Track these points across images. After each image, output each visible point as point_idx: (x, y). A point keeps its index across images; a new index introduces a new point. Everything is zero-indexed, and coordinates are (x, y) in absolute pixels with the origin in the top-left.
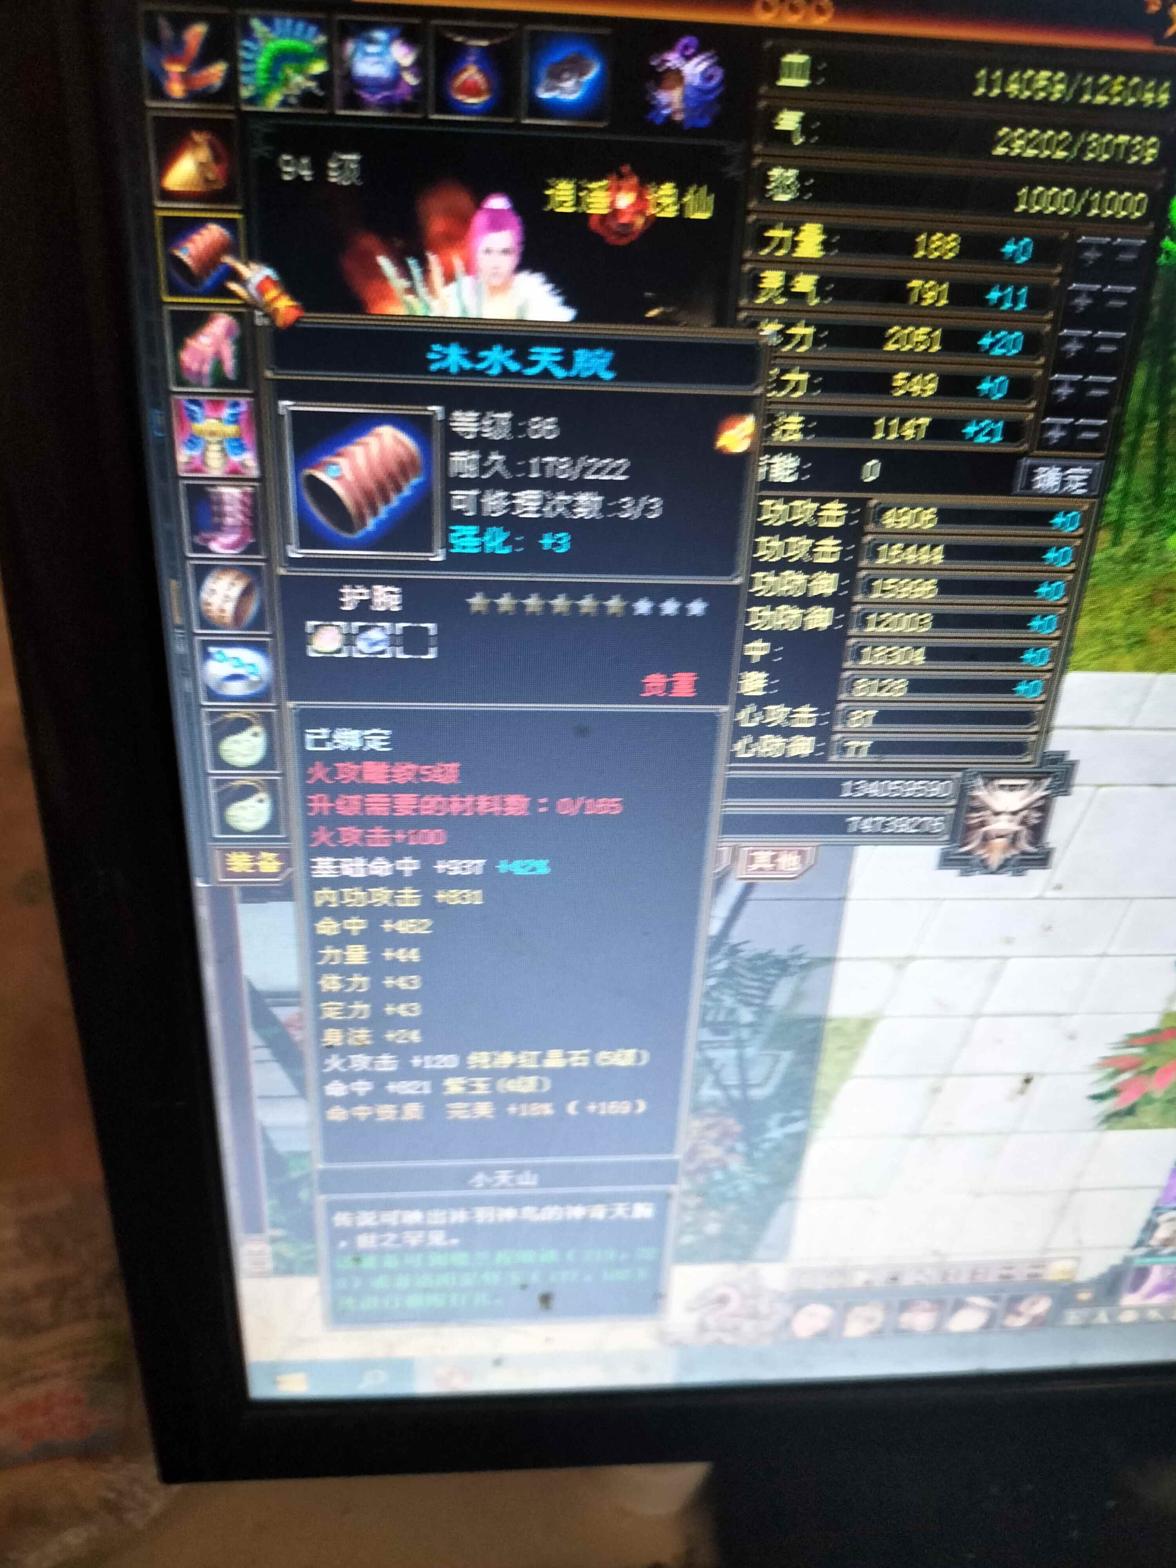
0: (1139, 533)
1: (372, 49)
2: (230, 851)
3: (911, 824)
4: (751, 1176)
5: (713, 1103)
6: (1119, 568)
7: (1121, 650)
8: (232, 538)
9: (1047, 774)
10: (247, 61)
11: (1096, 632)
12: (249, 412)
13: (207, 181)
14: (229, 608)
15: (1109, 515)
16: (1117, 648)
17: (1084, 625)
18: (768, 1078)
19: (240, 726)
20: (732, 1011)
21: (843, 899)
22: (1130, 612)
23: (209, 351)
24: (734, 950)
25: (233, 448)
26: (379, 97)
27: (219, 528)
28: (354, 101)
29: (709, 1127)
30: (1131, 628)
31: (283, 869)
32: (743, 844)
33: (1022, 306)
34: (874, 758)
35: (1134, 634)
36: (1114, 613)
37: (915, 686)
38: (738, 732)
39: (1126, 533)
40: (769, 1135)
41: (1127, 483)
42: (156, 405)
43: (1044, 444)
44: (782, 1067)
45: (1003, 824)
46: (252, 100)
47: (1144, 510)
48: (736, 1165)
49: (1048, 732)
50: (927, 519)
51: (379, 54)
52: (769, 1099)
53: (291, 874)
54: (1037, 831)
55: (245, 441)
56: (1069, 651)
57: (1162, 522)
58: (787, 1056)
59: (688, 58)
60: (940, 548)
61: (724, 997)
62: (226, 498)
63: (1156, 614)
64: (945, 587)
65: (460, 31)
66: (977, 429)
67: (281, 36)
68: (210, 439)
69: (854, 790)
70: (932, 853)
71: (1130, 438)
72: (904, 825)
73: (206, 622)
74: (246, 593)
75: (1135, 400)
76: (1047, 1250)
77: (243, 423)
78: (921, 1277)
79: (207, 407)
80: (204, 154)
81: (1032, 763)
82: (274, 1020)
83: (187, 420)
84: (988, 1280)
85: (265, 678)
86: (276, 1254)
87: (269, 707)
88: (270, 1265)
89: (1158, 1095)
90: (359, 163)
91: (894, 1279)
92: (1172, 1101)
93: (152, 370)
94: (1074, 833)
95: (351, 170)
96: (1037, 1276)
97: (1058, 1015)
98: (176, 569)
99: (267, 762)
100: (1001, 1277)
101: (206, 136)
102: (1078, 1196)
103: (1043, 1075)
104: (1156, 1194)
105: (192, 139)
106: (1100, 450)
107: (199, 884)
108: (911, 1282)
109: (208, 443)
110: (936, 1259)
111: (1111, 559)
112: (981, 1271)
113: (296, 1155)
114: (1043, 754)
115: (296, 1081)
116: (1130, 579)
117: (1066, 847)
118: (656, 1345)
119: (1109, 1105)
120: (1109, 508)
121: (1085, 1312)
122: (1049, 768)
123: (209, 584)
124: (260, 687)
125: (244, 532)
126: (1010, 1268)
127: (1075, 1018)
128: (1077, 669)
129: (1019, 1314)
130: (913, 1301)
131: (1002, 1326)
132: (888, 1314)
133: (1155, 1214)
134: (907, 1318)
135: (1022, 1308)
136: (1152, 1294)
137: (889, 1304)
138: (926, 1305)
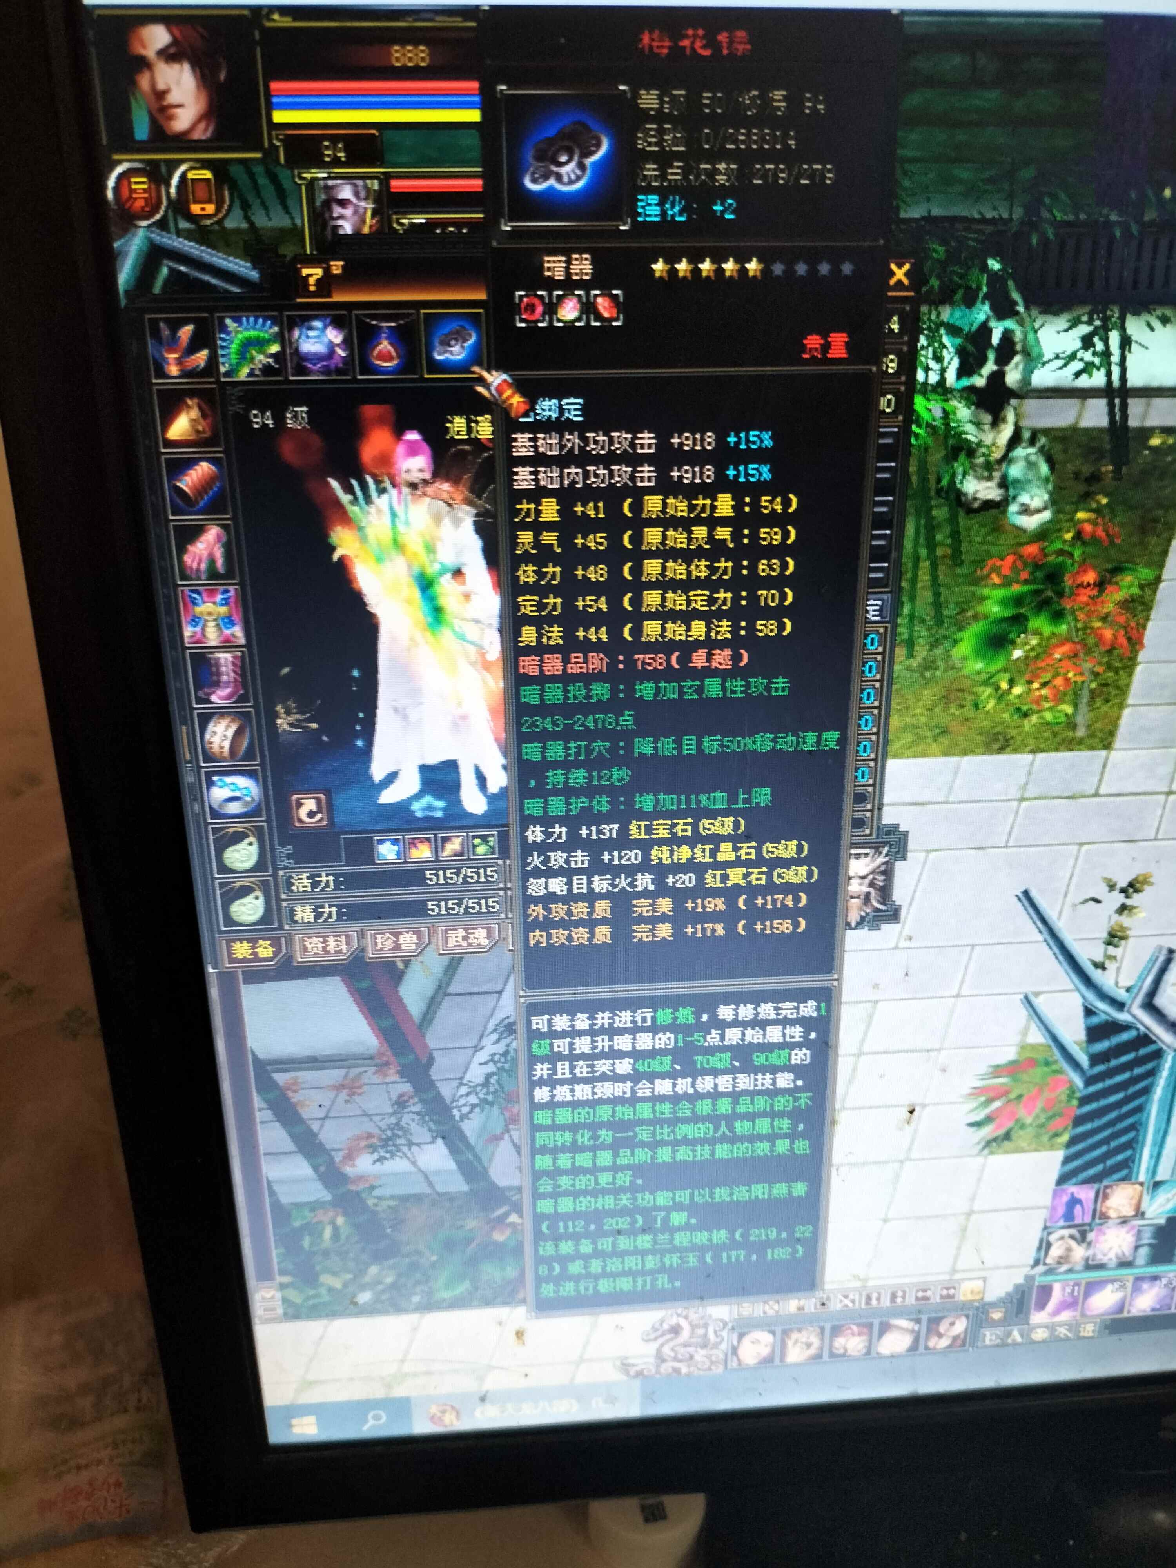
0: (928, 647)
1: (312, 333)
2: (233, 940)
6: (916, 675)
7: (929, 740)
8: (228, 691)
9: (885, 844)
10: (223, 348)
11: (906, 726)
12: (237, 597)
13: (197, 432)
14: (227, 744)
15: (901, 635)
16: (925, 737)
17: (894, 721)
19: (238, 838)
22: (931, 709)
23: (205, 554)
25: (225, 623)
26: (319, 366)
27: (217, 684)
28: (301, 370)
30: (934, 722)
31: (275, 954)
35: (937, 727)
36: (919, 711)
39: (917, 648)
41: (912, 610)
42: (167, 596)
45: (856, 887)
46: (227, 374)
47: (928, 629)
49: (880, 809)
53: (282, 957)
54: (885, 892)
55: (235, 618)
56: (886, 742)
57: (945, 638)
62: (222, 661)
63: (953, 709)
65: (375, 317)
68: (208, 618)
71: (909, 575)
73: (208, 757)
74: (238, 733)
75: (908, 545)
76: (954, 1271)
77: (232, 605)
78: (847, 1302)
79: (204, 595)
80: (195, 413)
81: (870, 835)
82: (274, 1085)
83: (190, 605)
84: (907, 1302)
85: (257, 799)
86: (285, 1300)
87: (261, 821)
88: (280, 1311)
89: (1029, 1120)
90: (307, 413)
91: (823, 1304)
92: (1042, 1126)
93: (163, 570)
94: (915, 892)
95: (303, 418)
96: (949, 1296)
97: (928, 1051)
98: (185, 717)
99: (260, 866)
100: (917, 1299)
101: (196, 401)
102: (974, 1218)
103: (924, 1106)
104: (1044, 1214)
105: (186, 403)
106: (886, 586)
107: (210, 970)
108: (839, 1307)
109: (206, 621)
110: (858, 1284)
111: (909, 669)
112: (900, 1294)
113: (298, 1206)
114: (878, 827)
115: (294, 1138)
116: (927, 683)
117: (911, 904)
118: (619, 1377)
119: (987, 1131)
120: (900, 630)
121: (1000, 1331)
122: (885, 838)
123: (211, 727)
124: (253, 805)
125: (236, 686)
126: (925, 1291)
127: (943, 1053)
128: (895, 756)
129: (940, 1336)
130: (843, 1326)
131: (927, 1348)
132: (822, 1340)
133: (1045, 1233)
134: (840, 1342)
135: (942, 1329)
136: (1057, 1312)
137: (822, 1329)
138: (855, 1328)
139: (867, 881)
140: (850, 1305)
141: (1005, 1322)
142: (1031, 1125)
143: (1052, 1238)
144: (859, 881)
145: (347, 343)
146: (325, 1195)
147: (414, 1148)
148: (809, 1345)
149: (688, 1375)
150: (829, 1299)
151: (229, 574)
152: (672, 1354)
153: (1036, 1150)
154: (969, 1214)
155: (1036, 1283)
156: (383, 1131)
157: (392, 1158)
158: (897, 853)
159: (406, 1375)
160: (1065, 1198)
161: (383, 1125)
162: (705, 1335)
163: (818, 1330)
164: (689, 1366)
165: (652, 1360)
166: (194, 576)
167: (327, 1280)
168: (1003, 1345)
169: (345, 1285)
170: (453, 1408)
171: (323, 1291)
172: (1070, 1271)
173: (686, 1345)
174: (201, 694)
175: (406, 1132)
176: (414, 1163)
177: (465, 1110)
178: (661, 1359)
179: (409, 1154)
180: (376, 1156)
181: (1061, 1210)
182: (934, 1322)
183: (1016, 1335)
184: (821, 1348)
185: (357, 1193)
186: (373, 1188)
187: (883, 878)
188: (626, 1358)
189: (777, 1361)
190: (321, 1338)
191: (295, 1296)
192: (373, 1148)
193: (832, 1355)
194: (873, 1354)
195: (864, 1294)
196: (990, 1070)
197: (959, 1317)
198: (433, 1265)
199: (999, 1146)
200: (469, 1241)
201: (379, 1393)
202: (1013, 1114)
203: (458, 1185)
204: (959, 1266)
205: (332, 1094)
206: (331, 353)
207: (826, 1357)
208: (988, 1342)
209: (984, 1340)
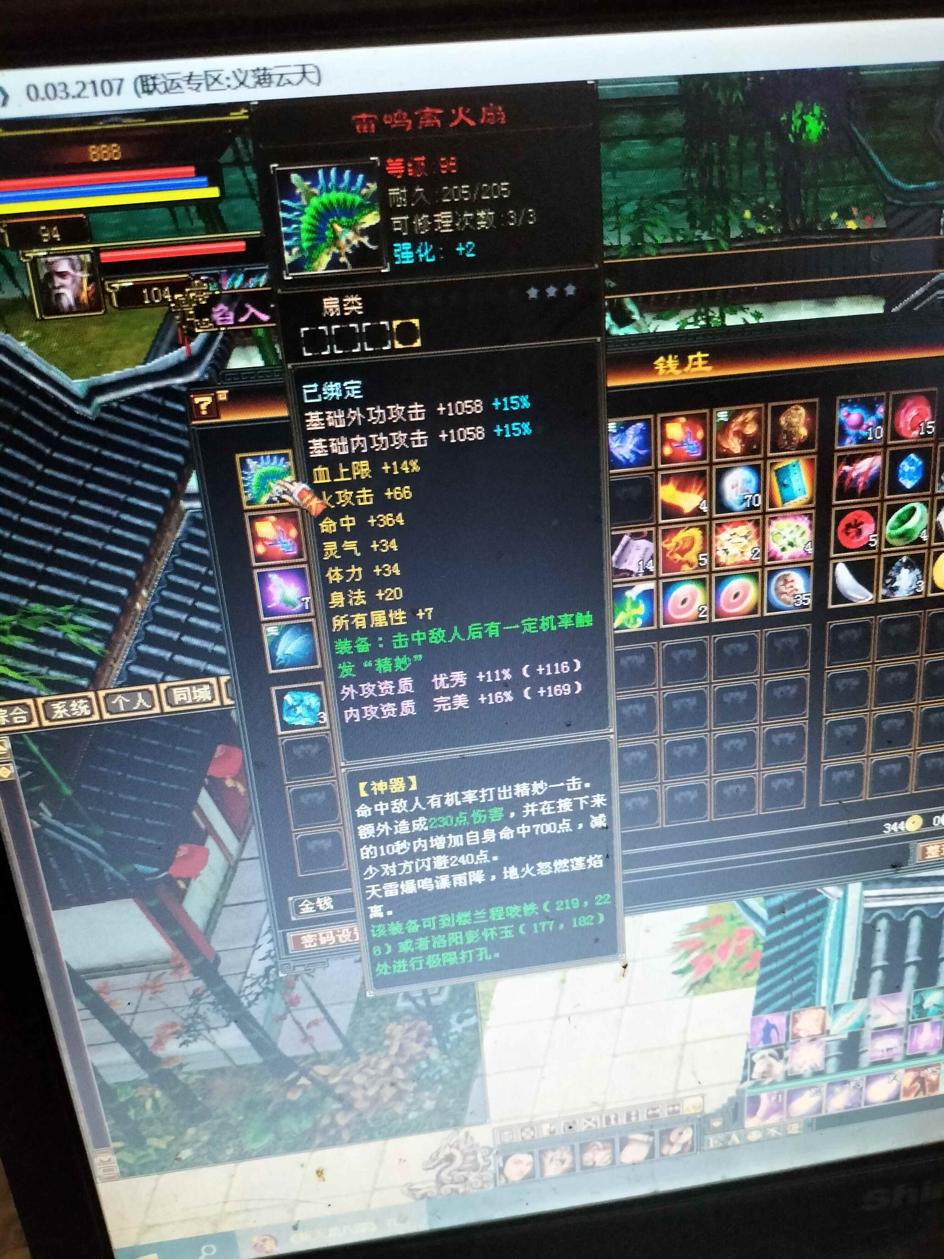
4: (447, 1062)
5: (407, 1011)
29: (409, 1030)
40: (452, 1030)
48: (434, 1055)
76: (677, 1091)
78: (590, 1124)
82: (89, 989)
84: (640, 1119)
86: (120, 1162)
88: (117, 1170)
89: (723, 965)
91: (570, 1127)
92: (735, 969)
96: (674, 1112)
100: (648, 1116)
104: (745, 1039)
108: (584, 1128)
110: (596, 1108)
112: (633, 1113)
113: (122, 1084)
115: (112, 1031)
118: (409, 1200)
119: (689, 977)
121: (721, 1136)
126: (654, 1109)
129: (672, 1144)
130: (589, 1143)
131: (662, 1155)
132: (574, 1155)
133: (749, 1055)
134: (588, 1157)
135: (672, 1138)
136: (766, 1116)
137: (572, 1147)
138: (599, 1144)
140: (594, 1126)
141: (724, 1128)
142: (726, 969)
143: (755, 1058)
146: (143, 1075)
147: (213, 1032)
148: (563, 1162)
149: (464, 1193)
150: (574, 1122)
152: (450, 1178)
153: (733, 989)
154: (683, 1045)
155: (746, 1095)
156: (186, 1020)
157: (195, 1040)
159: (229, 1214)
160: (762, 1025)
161: (184, 1015)
162: (476, 1160)
163: (569, 1149)
164: (465, 1186)
165: (433, 1184)
167: (153, 1142)
168: (725, 1147)
169: (169, 1145)
170: (272, 1237)
171: (151, 1151)
172: (773, 1083)
173: (459, 1170)
175: (204, 1019)
176: (214, 1043)
177: (251, 998)
178: (440, 1183)
179: (209, 1037)
180: (181, 1040)
181: (760, 1035)
182: (665, 1134)
183: (735, 1138)
184: (574, 1162)
185: (170, 1072)
186: (181, 1066)
188: (412, 1185)
190: (154, 1189)
191: (129, 1158)
192: (178, 1034)
193: (584, 1168)
194: (617, 1163)
195: (604, 1116)
196: (687, 927)
197: (686, 1127)
198: (241, 1123)
199: (701, 988)
200: (269, 1102)
201: (208, 1230)
202: (709, 962)
203: (254, 1058)
204: (681, 1087)
205: (138, 994)
207: (578, 1168)
208: (712, 1146)
209: (709, 1145)
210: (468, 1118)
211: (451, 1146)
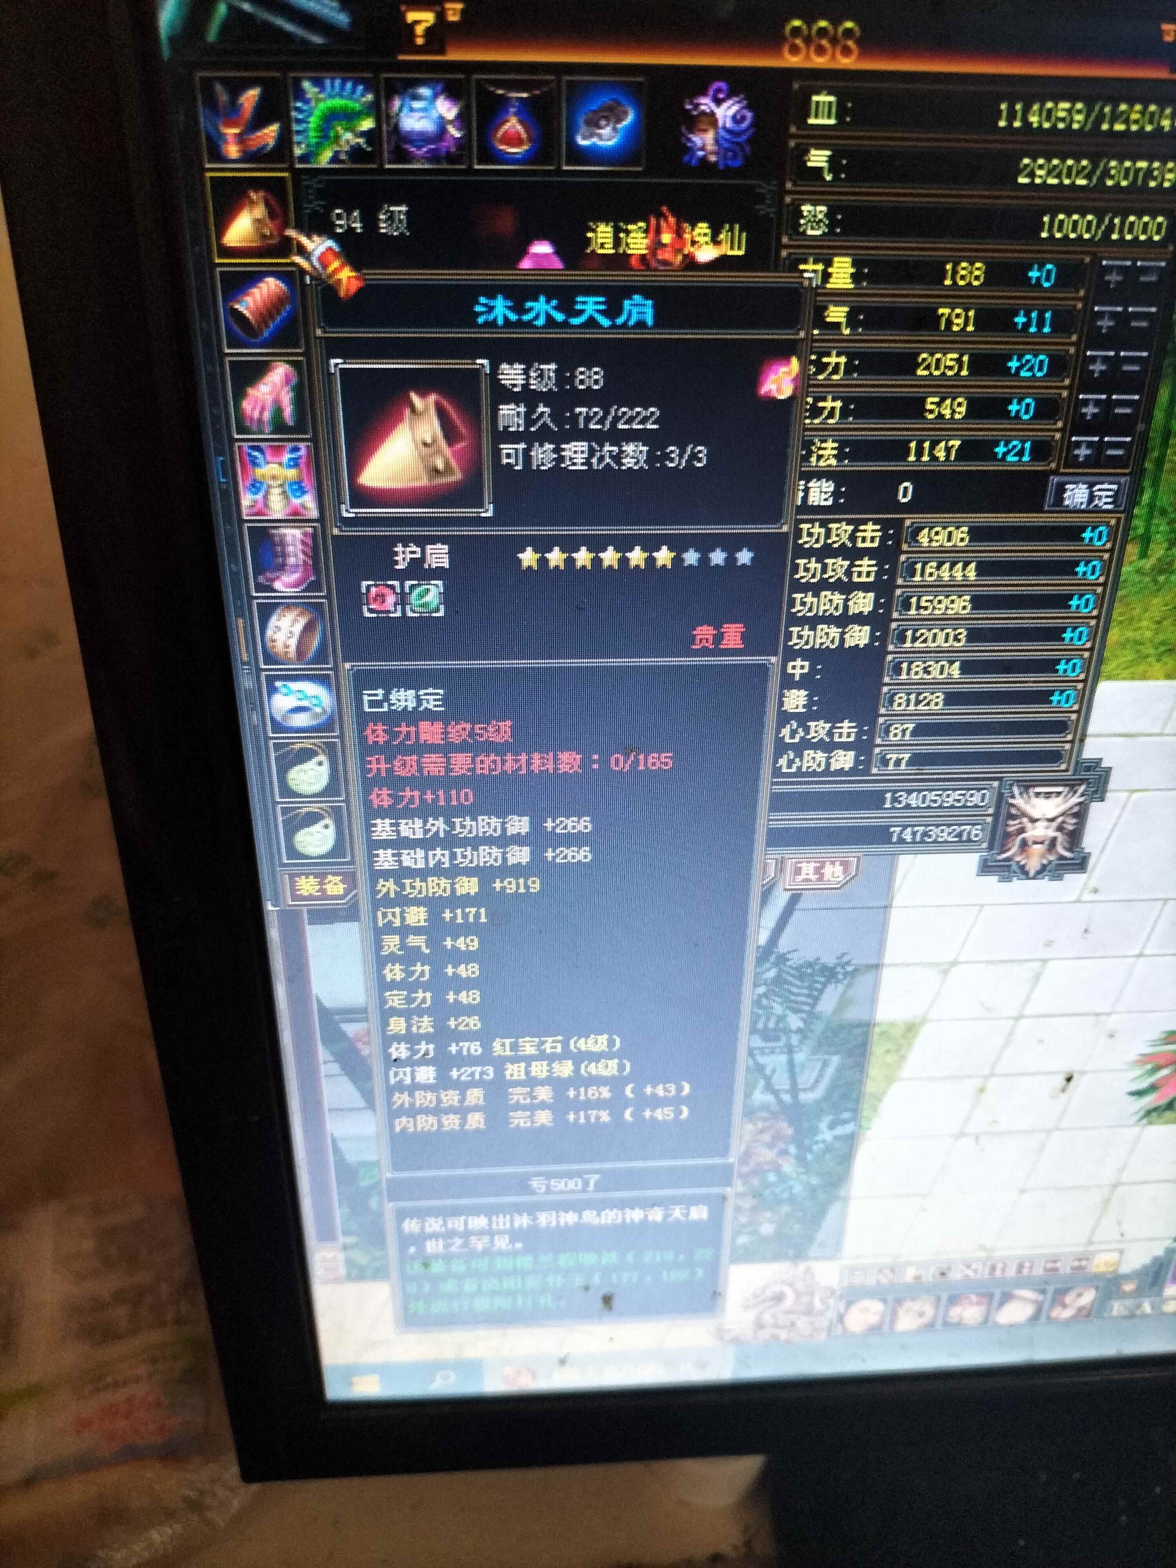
0: (1165, 545)
1: (416, 105)
2: (299, 875)
3: (950, 834)
4: (803, 1177)
5: (765, 1107)
6: (1147, 579)
7: (1152, 660)
8: (295, 577)
9: (1082, 781)
10: (299, 121)
11: (1127, 640)
12: (308, 456)
13: (264, 237)
14: (293, 643)
15: (1135, 528)
16: (1147, 656)
17: (1114, 635)
18: (817, 1081)
19: (305, 755)
20: (781, 1018)
21: (887, 907)
22: (1159, 623)
23: (269, 400)
24: (782, 959)
25: (293, 491)
26: (425, 149)
27: (282, 567)
28: (401, 155)
29: (761, 1132)
30: (1161, 637)
31: (347, 892)
32: (787, 856)
33: (1047, 330)
34: (913, 770)
35: (1163, 643)
36: (1145, 623)
37: (952, 699)
38: (781, 748)
39: (1152, 546)
40: (819, 1138)
41: (1153, 498)
42: (220, 453)
43: (1072, 462)
44: (830, 1071)
45: (1040, 831)
46: (304, 158)
48: (788, 1167)
49: (1082, 741)
50: (960, 537)
51: (424, 110)
52: (817, 1102)
53: (355, 896)
54: (1074, 837)
55: (305, 484)
56: (1101, 661)
58: (835, 1060)
59: (718, 102)
60: (973, 566)
61: (774, 1004)
62: (289, 539)
64: (978, 602)
65: (500, 84)
66: (1005, 450)
67: (331, 97)
68: (271, 483)
69: (895, 800)
70: (972, 860)
71: (1156, 454)
72: (945, 835)
73: (270, 658)
74: (308, 629)
75: (1159, 415)
76: (1090, 1243)
77: (303, 466)
78: (968, 1272)
79: (268, 453)
80: (260, 211)
81: (1066, 770)
82: (343, 1036)
83: (249, 466)
84: (1034, 1273)
85: (329, 710)
86: (349, 1262)
87: (333, 736)
88: (343, 1271)
90: (407, 213)
91: (943, 1274)
93: (216, 420)
94: (1108, 838)
95: (400, 221)
96: (1081, 1268)
97: (1098, 1015)
98: (242, 607)
99: (331, 789)
100: (1046, 1270)
101: (261, 194)
102: (1120, 1190)
103: (1083, 1073)
105: (249, 197)
106: (1125, 467)
107: (269, 907)
108: (959, 1276)
109: (269, 487)
110: (982, 1254)
111: (1139, 571)
112: (1027, 1264)
113: (364, 1165)
114: (1077, 763)
115: (365, 1095)
116: (1158, 590)
117: (1102, 851)
118: (713, 1343)
119: (1148, 1101)
120: (1135, 522)
121: (1129, 1303)
122: (1084, 775)
123: (273, 621)
124: (324, 718)
125: (306, 570)
126: (1055, 1262)
127: (1114, 1017)
128: (1109, 678)
129: (1064, 1306)
130: (962, 1295)
131: (1049, 1318)
132: (937, 1308)
134: (955, 1312)
135: (1068, 1299)
137: (938, 1299)
138: (974, 1298)
139: (1055, 824)
140: (972, 1274)
141: (1139, 1293)
144: (1045, 824)
145: (462, 119)
148: (922, 1314)
149: (787, 1341)
150: (949, 1269)
151: (300, 427)
152: (772, 1321)
154: (1116, 1185)
158: (1095, 792)
159: (480, 1337)
162: (811, 1302)
163: (934, 1299)
164: (790, 1333)
165: (750, 1326)
166: (255, 428)
168: (1132, 1316)
170: (529, 1369)
173: (788, 1312)
174: (261, 579)
178: (759, 1325)
182: (1060, 1294)
183: (1147, 1307)
184: (935, 1317)
187: (1074, 821)
188: (722, 1325)
189: (886, 1328)
191: (360, 1258)
193: (946, 1324)
195: (989, 1264)
196: (1164, 1036)
197: (1088, 1288)
199: (1159, 1117)
201: (448, 1355)
204: (1097, 1238)
206: (441, 132)
208: (1115, 1313)
209: (1111, 1311)
210: (813, 1251)
211: (782, 1282)
